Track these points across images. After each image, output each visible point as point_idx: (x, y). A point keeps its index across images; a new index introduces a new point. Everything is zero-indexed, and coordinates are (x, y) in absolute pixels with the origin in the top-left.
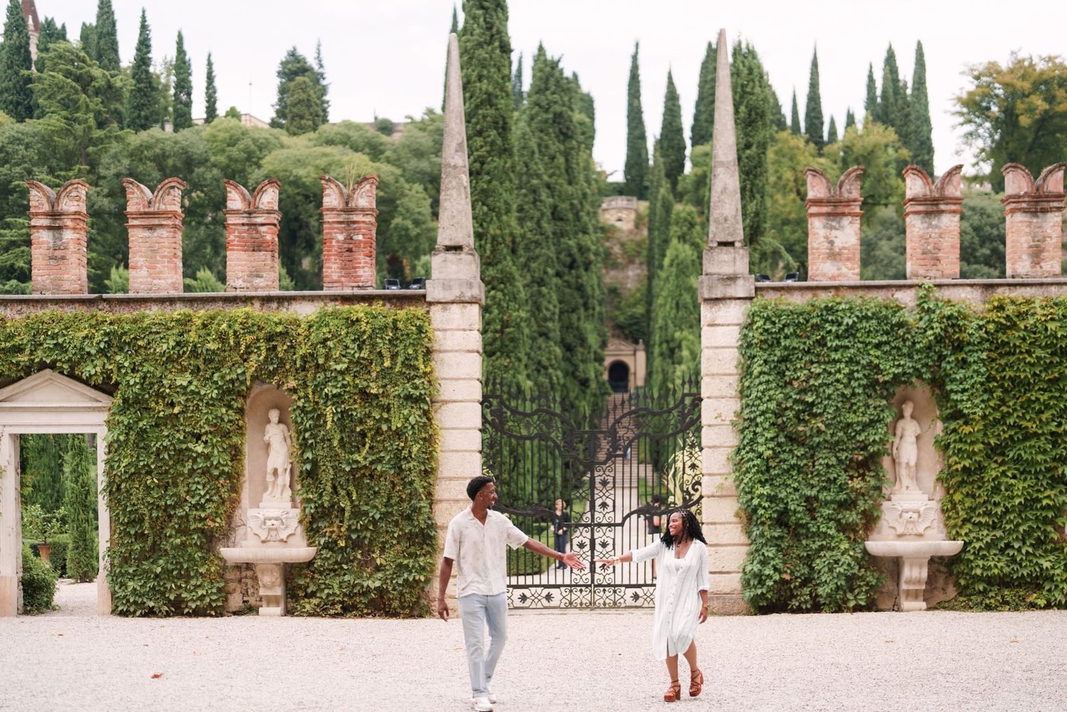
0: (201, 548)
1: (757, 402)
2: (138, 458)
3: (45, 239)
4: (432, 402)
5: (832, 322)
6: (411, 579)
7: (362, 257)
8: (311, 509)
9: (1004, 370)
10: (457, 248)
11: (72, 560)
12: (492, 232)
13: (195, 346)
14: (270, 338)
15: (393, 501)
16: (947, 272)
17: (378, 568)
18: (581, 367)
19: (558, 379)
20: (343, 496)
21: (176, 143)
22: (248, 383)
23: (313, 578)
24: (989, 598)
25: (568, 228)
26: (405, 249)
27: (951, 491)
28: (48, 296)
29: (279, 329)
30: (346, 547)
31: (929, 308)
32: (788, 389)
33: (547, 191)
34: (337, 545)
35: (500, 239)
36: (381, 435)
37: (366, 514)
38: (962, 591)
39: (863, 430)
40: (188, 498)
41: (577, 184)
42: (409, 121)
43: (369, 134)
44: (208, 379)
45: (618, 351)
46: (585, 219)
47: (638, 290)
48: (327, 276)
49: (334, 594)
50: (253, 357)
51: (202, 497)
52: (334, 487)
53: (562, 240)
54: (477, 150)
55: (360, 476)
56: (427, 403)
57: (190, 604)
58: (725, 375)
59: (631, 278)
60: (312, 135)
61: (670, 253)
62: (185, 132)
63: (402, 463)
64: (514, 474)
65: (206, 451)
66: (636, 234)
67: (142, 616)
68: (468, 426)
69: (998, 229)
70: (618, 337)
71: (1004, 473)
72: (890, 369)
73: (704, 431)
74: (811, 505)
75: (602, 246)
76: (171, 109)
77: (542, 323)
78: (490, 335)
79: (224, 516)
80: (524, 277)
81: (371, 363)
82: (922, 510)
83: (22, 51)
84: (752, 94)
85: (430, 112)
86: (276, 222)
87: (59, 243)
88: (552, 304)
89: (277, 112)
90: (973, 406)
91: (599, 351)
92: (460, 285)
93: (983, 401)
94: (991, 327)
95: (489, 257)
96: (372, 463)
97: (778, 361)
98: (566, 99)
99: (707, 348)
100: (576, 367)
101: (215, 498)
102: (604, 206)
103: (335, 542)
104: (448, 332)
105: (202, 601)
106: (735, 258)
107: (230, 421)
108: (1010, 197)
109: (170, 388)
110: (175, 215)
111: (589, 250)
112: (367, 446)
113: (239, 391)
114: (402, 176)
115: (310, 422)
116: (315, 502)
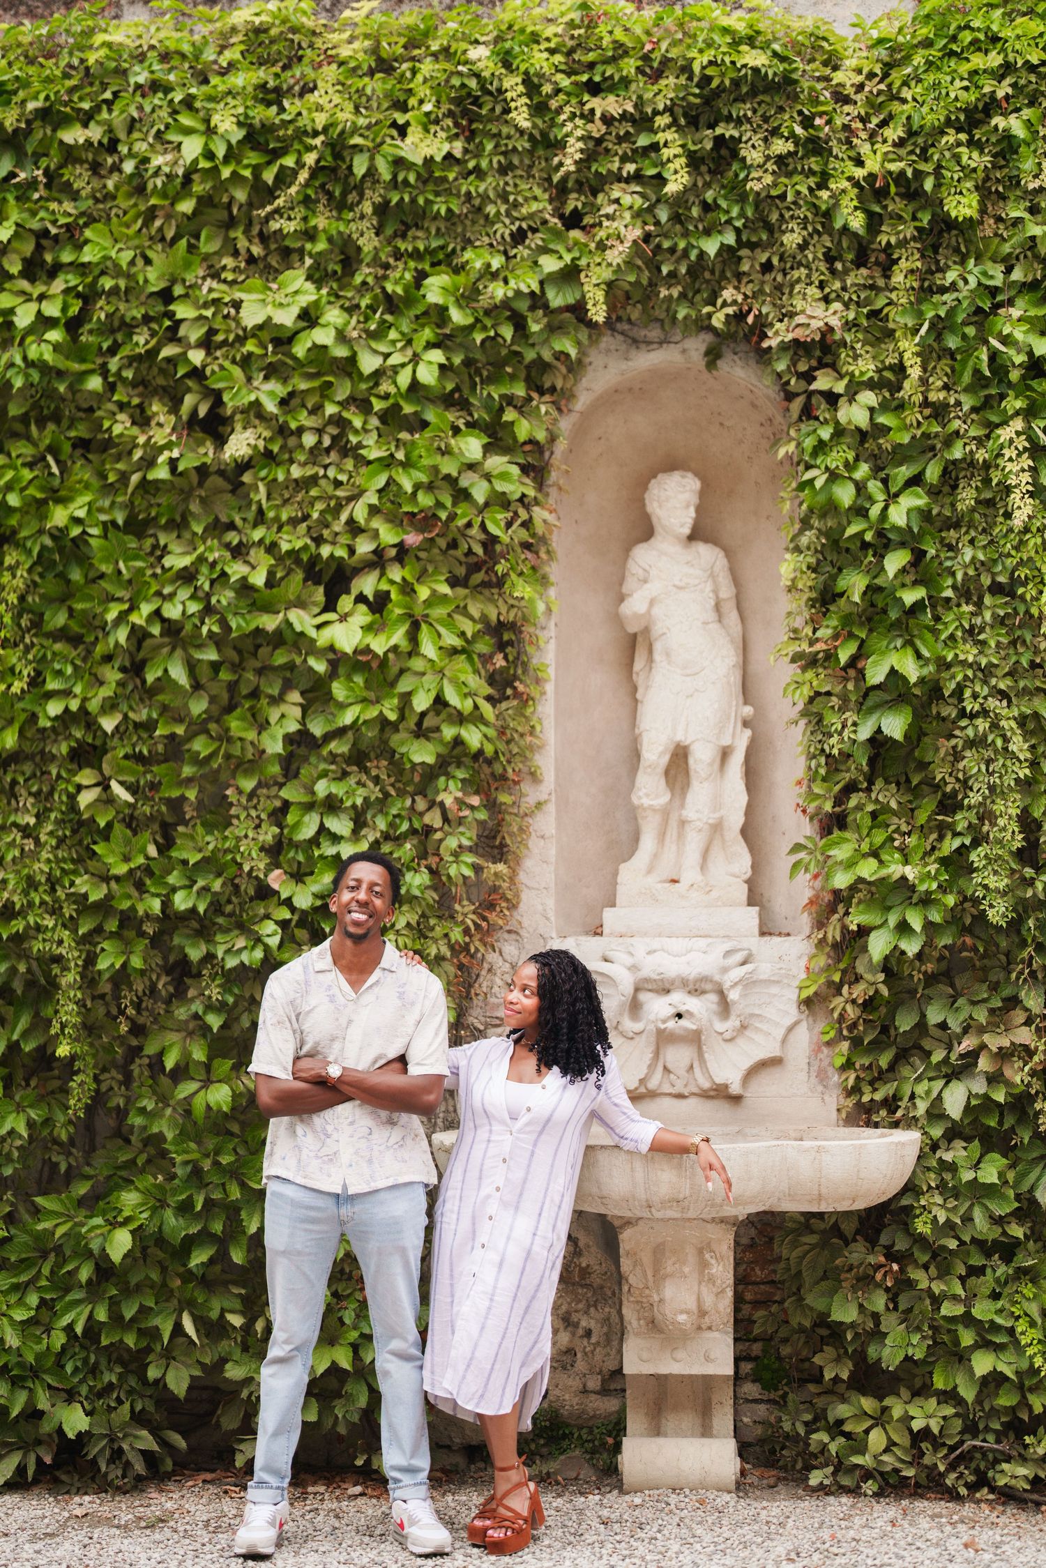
2: (36, 681)
13: (336, 150)
22: (593, 320)
23: (901, 1292)
40: (276, 880)
65: (379, 645)
67: (23, 1485)
107: (500, 500)
109: (207, 343)
115: (913, 500)
116: (926, 901)
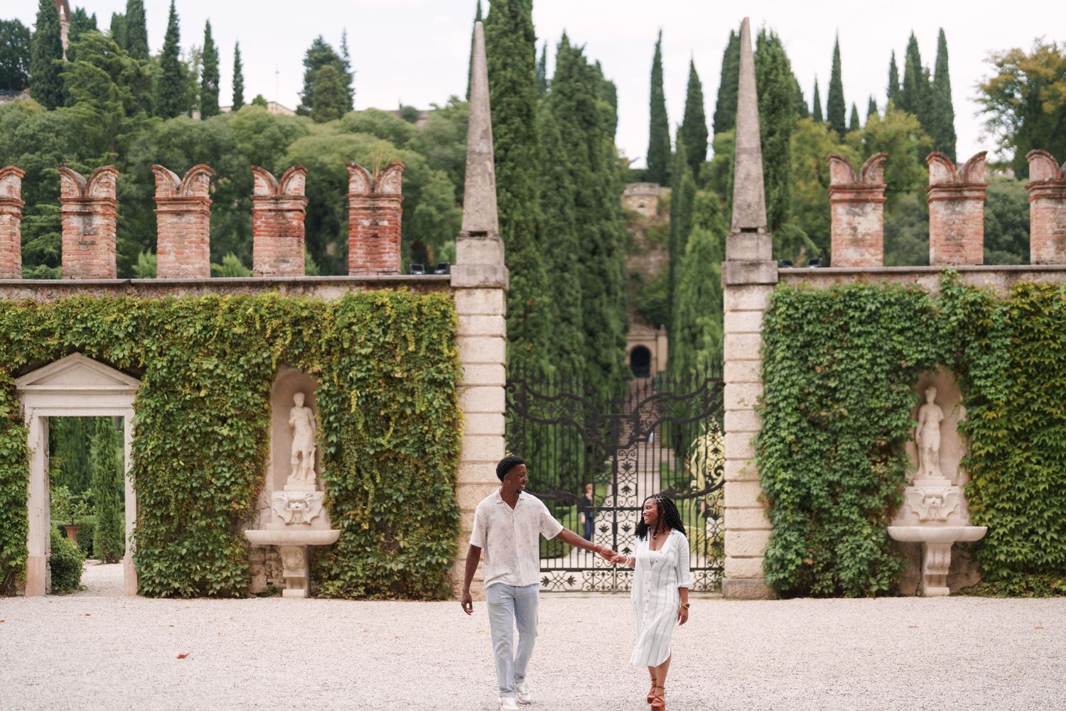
0: (225, 530)
1: (779, 387)
2: (164, 440)
3: (75, 225)
4: (456, 386)
5: (856, 308)
6: (434, 562)
7: (387, 242)
8: (335, 492)
9: (1028, 356)
10: (481, 234)
11: (99, 541)
12: (515, 218)
13: (221, 330)
14: (296, 322)
15: (417, 484)
16: (971, 258)
17: (402, 551)
18: (604, 352)
19: (580, 363)
20: (367, 480)
21: (203, 130)
22: (274, 367)
23: (336, 560)
24: (1013, 584)
25: (591, 214)
26: (429, 235)
27: (975, 477)
28: (78, 280)
29: (305, 314)
30: (370, 529)
31: (952, 294)
32: (811, 375)
33: (570, 177)
34: (360, 527)
35: (524, 225)
36: (405, 419)
37: (390, 497)
38: (986, 577)
39: (886, 416)
40: (213, 480)
41: (600, 170)
42: (433, 108)
43: (393, 122)
44: (234, 363)
45: (640, 336)
46: (608, 205)
47: (660, 276)
48: (352, 262)
49: (357, 576)
50: (279, 341)
51: (227, 479)
52: (358, 471)
53: (585, 226)
54: (501, 137)
55: (384, 459)
56: (450, 386)
57: (214, 585)
58: (748, 360)
59: (654, 263)
60: (337, 122)
61: (692, 240)
62: (212, 120)
63: (426, 446)
64: (537, 458)
65: (231, 434)
66: (658, 220)
67: (167, 597)
68: (492, 409)
69: (1021, 216)
70: (640, 322)
71: (1028, 459)
72: (913, 355)
73: (727, 415)
74: (834, 490)
75: (625, 232)
76: (198, 97)
77: (565, 308)
78: (513, 320)
79: (248, 499)
80: (546, 262)
81: (396, 347)
82: (945, 495)
83: (54, 40)
84: (776, 81)
85: (454, 99)
86: (302, 208)
87: (89, 229)
88: (574, 289)
89: (304, 100)
90: (997, 393)
91: (621, 336)
92: (485, 271)
93: (1007, 387)
94: (1015, 313)
95: (512, 243)
96: (395, 446)
97: (802, 347)
98: (589, 86)
99: (730, 333)
100: (598, 352)
101: (240, 481)
102: (627, 192)
103: (359, 525)
104: (472, 317)
105: (226, 582)
106: (758, 244)
107: (256, 405)
108: (1035, 183)
109: (196, 371)
110: (202, 200)
111: (611, 236)
112: (391, 429)
113: (265, 376)
114: (426, 163)
115: (335, 406)
116: (339, 485)
